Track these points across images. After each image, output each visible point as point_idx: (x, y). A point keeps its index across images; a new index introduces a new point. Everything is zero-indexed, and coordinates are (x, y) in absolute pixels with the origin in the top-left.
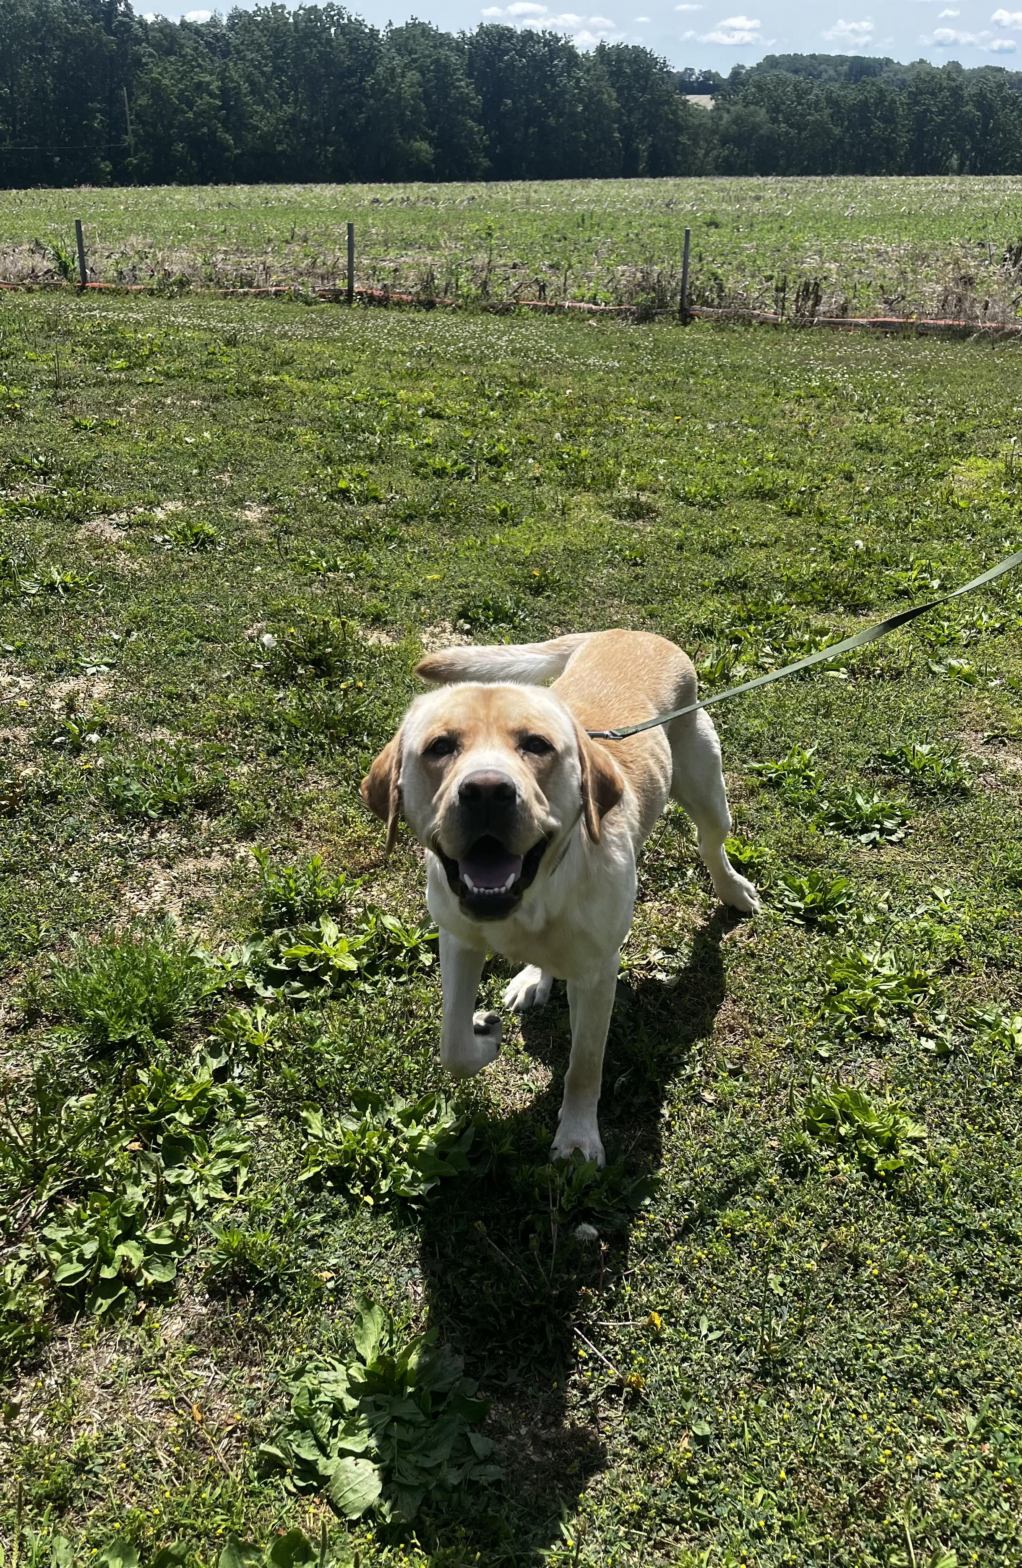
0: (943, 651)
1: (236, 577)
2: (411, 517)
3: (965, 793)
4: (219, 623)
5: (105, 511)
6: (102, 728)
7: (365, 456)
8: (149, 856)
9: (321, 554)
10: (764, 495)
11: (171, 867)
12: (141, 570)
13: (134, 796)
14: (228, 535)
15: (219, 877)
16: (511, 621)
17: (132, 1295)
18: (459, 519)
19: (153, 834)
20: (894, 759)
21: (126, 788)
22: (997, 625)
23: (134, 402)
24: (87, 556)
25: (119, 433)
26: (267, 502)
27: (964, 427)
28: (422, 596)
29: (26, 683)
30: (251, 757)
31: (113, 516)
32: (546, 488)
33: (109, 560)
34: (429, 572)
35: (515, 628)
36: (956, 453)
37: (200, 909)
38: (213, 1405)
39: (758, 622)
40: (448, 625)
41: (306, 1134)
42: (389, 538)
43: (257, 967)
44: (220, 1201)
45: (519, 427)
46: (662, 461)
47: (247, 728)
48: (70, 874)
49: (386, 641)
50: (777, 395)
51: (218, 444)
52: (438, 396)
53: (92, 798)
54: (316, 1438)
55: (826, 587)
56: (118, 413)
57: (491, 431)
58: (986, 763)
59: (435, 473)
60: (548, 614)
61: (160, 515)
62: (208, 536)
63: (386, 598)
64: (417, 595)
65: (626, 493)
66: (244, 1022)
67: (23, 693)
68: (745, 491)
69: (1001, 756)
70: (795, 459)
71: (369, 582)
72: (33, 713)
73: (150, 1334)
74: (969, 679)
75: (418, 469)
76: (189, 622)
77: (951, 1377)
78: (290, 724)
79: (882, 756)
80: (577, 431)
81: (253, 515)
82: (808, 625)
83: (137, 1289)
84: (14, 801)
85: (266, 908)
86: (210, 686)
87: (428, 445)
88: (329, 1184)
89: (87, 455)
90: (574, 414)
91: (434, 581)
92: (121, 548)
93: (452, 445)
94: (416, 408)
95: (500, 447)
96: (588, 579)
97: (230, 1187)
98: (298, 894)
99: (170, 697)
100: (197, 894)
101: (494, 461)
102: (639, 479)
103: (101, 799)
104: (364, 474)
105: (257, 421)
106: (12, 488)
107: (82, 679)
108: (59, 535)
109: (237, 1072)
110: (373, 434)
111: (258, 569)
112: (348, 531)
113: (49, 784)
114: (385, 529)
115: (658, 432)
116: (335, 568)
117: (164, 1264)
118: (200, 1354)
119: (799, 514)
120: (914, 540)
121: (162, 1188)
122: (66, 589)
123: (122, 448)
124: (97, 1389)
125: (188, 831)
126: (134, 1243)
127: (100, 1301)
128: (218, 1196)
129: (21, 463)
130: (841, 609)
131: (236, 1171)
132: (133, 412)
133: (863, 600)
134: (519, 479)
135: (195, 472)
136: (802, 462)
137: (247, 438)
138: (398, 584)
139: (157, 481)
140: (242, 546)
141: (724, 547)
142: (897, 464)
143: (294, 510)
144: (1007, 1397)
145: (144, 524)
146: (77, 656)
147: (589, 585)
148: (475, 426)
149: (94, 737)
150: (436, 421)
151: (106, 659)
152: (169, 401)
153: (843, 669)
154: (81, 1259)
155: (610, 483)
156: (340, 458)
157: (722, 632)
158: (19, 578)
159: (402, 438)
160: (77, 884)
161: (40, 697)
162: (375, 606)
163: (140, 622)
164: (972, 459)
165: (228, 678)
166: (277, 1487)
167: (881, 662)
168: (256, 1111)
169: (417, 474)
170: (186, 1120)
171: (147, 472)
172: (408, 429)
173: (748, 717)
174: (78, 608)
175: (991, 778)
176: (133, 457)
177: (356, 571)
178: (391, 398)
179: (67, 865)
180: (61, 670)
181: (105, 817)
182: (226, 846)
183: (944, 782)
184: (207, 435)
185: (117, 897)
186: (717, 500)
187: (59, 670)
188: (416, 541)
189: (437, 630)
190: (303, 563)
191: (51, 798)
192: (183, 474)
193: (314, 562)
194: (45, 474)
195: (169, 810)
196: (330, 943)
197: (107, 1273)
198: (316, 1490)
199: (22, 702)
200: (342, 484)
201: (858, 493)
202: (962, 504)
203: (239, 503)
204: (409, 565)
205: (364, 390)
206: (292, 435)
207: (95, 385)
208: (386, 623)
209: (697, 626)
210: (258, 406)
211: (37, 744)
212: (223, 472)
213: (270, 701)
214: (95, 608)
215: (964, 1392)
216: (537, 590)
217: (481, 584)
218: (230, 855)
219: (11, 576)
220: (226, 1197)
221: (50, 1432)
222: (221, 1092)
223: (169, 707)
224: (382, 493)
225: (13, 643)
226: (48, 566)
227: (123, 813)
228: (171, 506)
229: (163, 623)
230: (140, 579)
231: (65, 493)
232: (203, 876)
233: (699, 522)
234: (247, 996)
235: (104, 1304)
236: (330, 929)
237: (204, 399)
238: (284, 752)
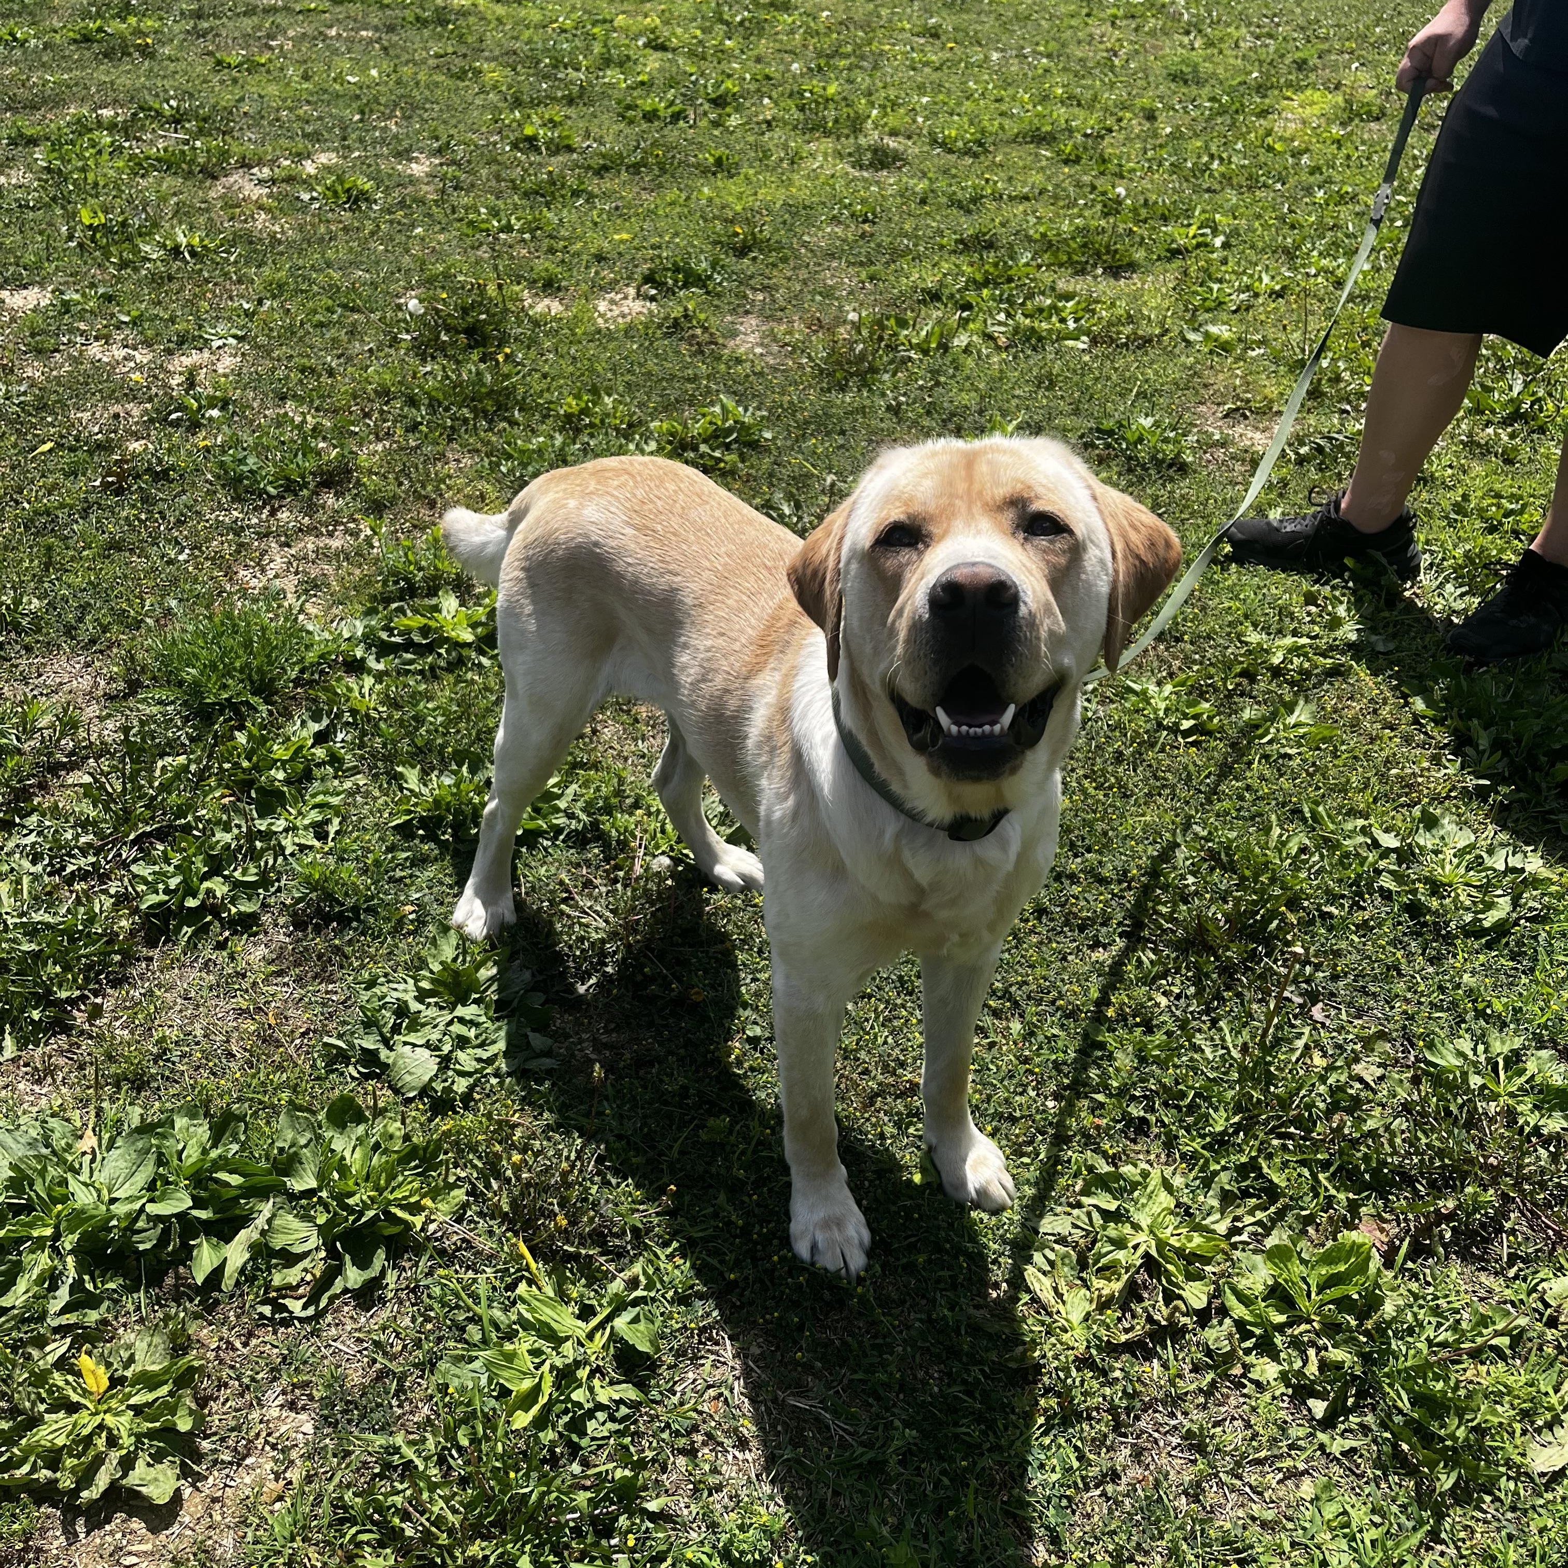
0: (1203, 317)
1: (392, 240)
2: (605, 168)
3: (1183, 469)
4: (366, 292)
5: (245, 164)
6: (224, 404)
7: (563, 97)
8: (267, 535)
9: (494, 213)
10: (1040, 138)
11: (289, 546)
12: (283, 232)
13: (251, 471)
14: (387, 191)
15: (342, 555)
16: (705, 286)
17: (217, 923)
18: (663, 171)
19: (273, 513)
20: (1110, 433)
21: (242, 461)
22: (1277, 287)
23: (291, 33)
24: (219, 214)
25: (268, 72)
26: (440, 151)
27: (1309, 53)
28: (605, 259)
29: (142, 356)
30: (388, 434)
31: (255, 170)
32: (777, 133)
33: (246, 221)
34: (617, 231)
35: (708, 293)
36: (1289, 85)
37: (316, 586)
38: (289, 1013)
39: (997, 285)
40: (632, 291)
41: (401, 789)
42: (576, 194)
43: (369, 640)
44: (311, 848)
45: (758, 60)
46: (925, 100)
47: (386, 403)
48: (181, 552)
49: (556, 307)
50: (1088, 15)
51: (387, 83)
52: (667, 23)
53: (209, 476)
54: (381, 1034)
55: (1085, 245)
56: (271, 48)
57: (724, 66)
58: (1217, 437)
59: (644, 117)
60: (751, 277)
61: (310, 168)
62: (363, 193)
63: (563, 261)
64: (600, 258)
65: (871, 137)
66: (350, 690)
67: (139, 367)
68: (1017, 136)
69: (1239, 429)
70: (1089, 95)
71: (546, 242)
72: (149, 388)
73: (232, 957)
74: (1226, 347)
75: (626, 110)
76: (333, 290)
77: (1006, 991)
78: (431, 398)
79: (1098, 430)
80: (827, 64)
81: (419, 169)
82: (1053, 289)
83: (221, 920)
84: (121, 477)
85: (385, 583)
86: (350, 359)
87: (642, 83)
88: (421, 832)
89: (227, 98)
90: (827, 44)
91: (622, 241)
92: (261, 207)
93: (672, 83)
94: (636, 38)
95: (729, 84)
96: (806, 238)
97: (321, 836)
98: (420, 569)
99: (302, 372)
100: (314, 572)
101: (719, 102)
102: (892, 121)
103: (218, 477)
104: (557, 119)
105: (438, 56)
106: (138, 139)
107: (206, 354)
108: (191, 194)
109: (340, 736)
110: (578, 70)
111: (419, 230)
112: (528, 185)
113: (160, 461)
114: (571, 181)
115: (927, 64)
116: (508, 228)
117: (249, 899)
118: (280, 973)
119: (1077, 161)
120: (1208, 190)
121: (252, 835)
122: (193, 254)
123: (272, 89)
124: (179, 1000)
125: (310, 509)
126: (221, 879)
127: (185, 929)
128: (309, 843)
129: (150, 109)
130: (1100, 271)
131: (328, 822)
132: (289, 45)
133: (1126, 261)
134: (747, 123)
135: (357, 117)
136: (1095, 99)
137: (422, 77)
138: (579, 245)
139: (309, 129)
140: (402, 204)
141: (974, 200)
142: (1212, 99)
143: (469, 162)
144: (1058, 1009)
145: (290, 179)
146: (200, 327)
147: (805, 244)
148: (704, 59)
149: (215, 413)
150: (659, 54)
151: (234, 331)
152: (333, 32)
153: (1085, 338)
154: (167, 891)
155: (856, 125)
156: (532, 99)
157: (952, 296)
158: (138, 241)
159: (612, 75)
160: (187, 562)
161: (156, 372)
162: (547, 270)
163: (277, 290)
164: (1309, 92)
165: (371, 350)
166: (342, 1074)
167: (1128, 329)
168: (355, 771)
169: (624, 117)
170: (281, 775)
171: (299, 118)
172: (621, 65)
173: (961, 390)
174: (206, 275)
175: (1220, 453)
176: (284, 100)
177: (532, 231)
178: (607, 26)
179: (177, 543)
180: (182, 343)
181: (222, 496)
182: (352, 525)
183: (1160, 456)
184: (374, 73)
185: (230, 575)
186: (981, 144)
187: (180, 343)
188: (606, 195)
189: (620, 296)
190: (471, 223)
191: (162, 476)
192: (341, 119)
193: (483, 221)
194: (177, 122)
195: (290, 487)
196: (449, 617)
197: (191, 903)
198: (378, 1077)
199: (136, 376)
200: (529, 131)
201: (1156, 135)
202: (1278, 147)
203: (404, 155)
204: (596, 224)
205: (574, 16)
206: (478, 72)
207: (245, 14)
208: (559, 289)
209: (923, 290)
210: (441, 36)
211: (152, 421)
212: (390, 118)
213: (415, 373)
214: (226, 275)
215: (1016, 1004)
216: (742, 251)
217: (677, 245)
218: (355, 534)
219: (129, 239)
220: (317, 844)
221: (132, 1033)
222: (320, 753)
223: (301, 381)
224: (577, 141)
225: (128, 314)
226: (173, 227)
227: (240, 491)
228: (323, 159)
229: (302, 291)
230: (280, 242)
231: (198, 144)
232: (322, 554)
233: (954, 171)
234: (356, 667)
235: (187, 930)
236: (449, 603)
237: (376, 29)
238: (423, 428)
